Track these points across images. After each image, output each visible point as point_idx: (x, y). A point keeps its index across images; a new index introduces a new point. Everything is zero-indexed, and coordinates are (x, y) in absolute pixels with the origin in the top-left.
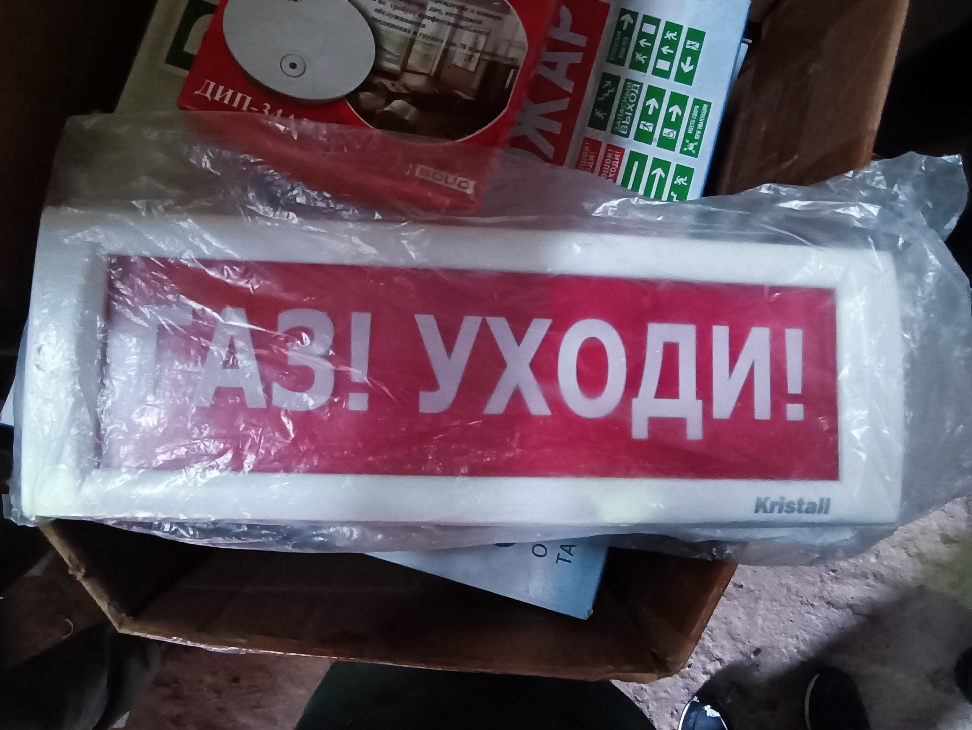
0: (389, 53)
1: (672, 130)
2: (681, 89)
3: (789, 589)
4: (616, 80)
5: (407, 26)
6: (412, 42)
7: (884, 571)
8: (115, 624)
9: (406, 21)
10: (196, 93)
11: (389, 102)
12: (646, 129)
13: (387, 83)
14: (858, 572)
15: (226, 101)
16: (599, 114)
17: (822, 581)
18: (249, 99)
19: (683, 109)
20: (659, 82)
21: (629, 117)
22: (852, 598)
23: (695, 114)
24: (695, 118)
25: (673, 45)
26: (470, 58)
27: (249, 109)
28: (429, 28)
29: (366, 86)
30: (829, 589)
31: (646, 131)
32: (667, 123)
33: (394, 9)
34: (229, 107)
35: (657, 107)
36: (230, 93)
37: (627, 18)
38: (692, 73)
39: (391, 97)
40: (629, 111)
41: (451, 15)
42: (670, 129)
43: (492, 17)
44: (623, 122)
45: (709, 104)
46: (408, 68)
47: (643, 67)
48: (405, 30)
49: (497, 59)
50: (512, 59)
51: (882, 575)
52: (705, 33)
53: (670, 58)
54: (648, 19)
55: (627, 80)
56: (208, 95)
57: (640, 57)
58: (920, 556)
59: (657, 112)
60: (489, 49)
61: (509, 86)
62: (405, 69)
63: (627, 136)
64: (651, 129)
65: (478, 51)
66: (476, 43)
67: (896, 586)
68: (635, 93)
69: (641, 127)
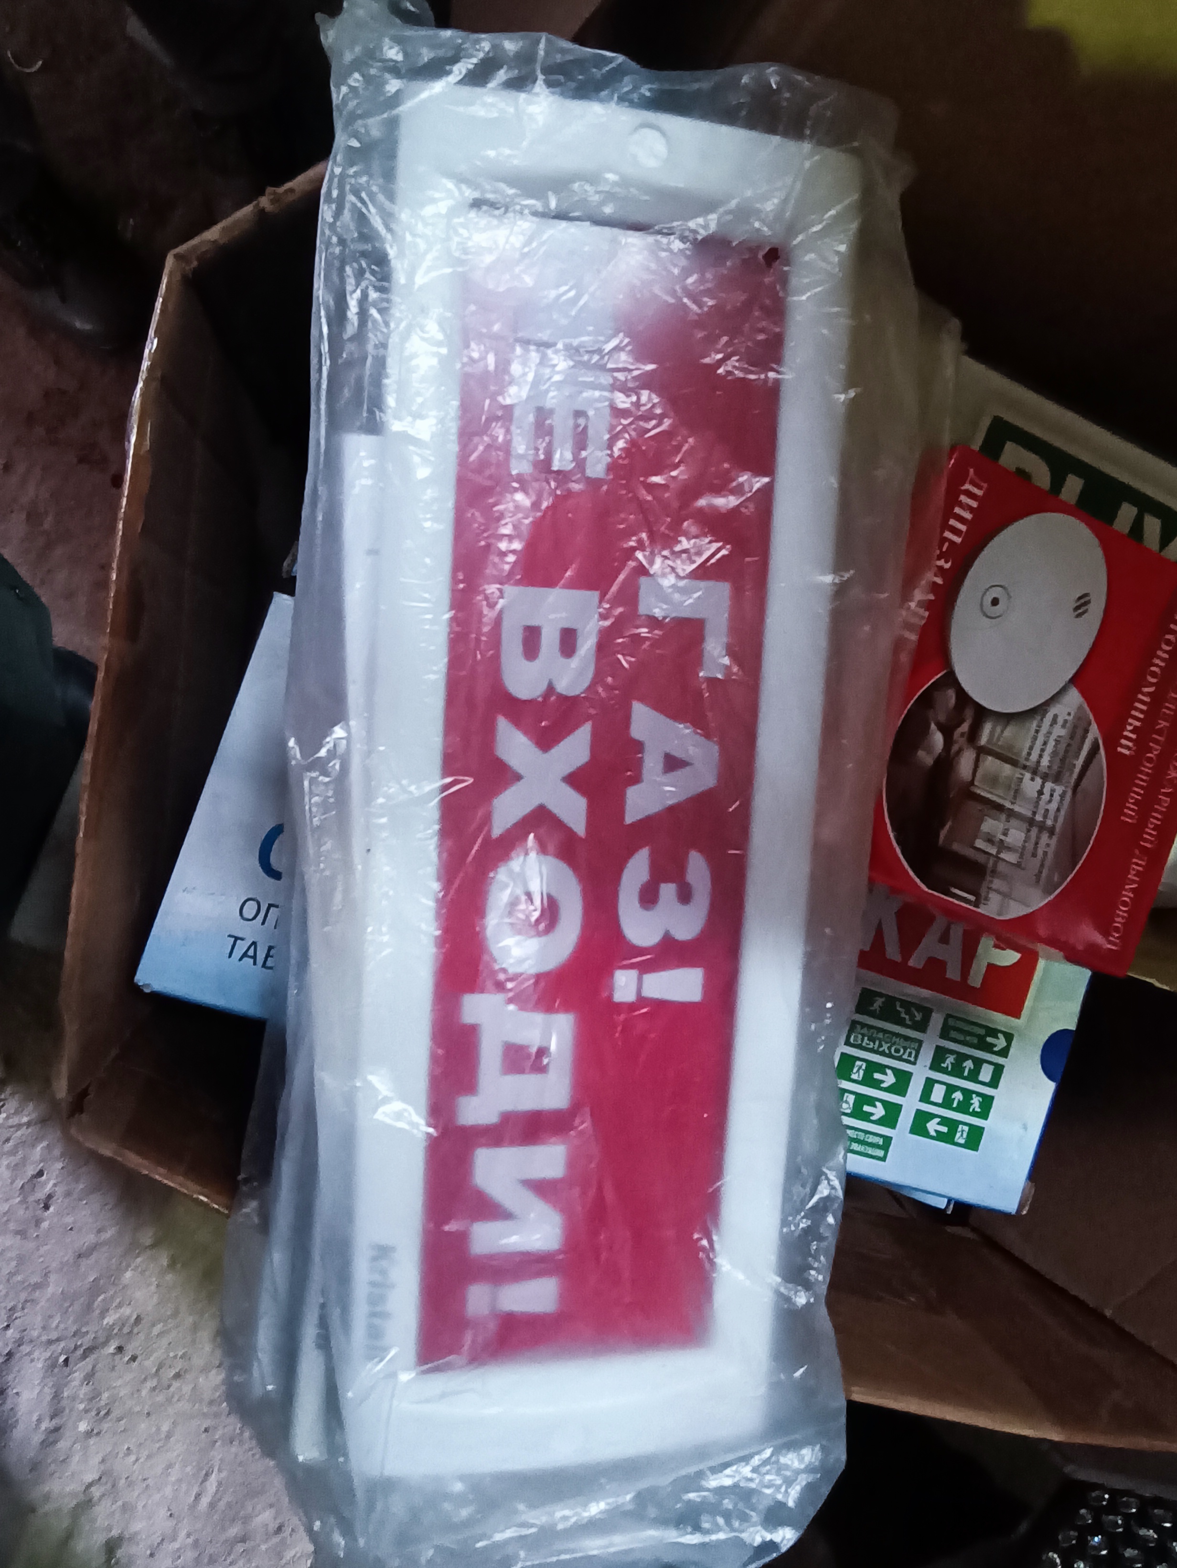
0: (1002, 732)
1: (851, 1106)
2: (906, 1119)
3: (37, 1286)
4: (922, 1026)
5: (1034, 757)
6: (1014, 763)
7: (63, 1445)
8: (181, 249)
9: (1041, 756)
10: (972, 471)
11: (941, 728)
12: (855, 1070)
13: (965, 727)
14: (64, 1403)
15: (957, 510)
16: (878, 1003)
17: (50, 1342)
18: (958, 540)
19: (880, 1122)
20: (916, 1087)
21: (871, 1046)
22: (17, 1394)
23: (871, 1139)
24: (866, 1140)
25: (964, 1107)
26: (990, 840)
27: (946, 539)
28: (1030, 786)
29: (963, 697)
30: (36, 1354)
31: (852, 1071)
32: (862, 1100)
33: (1056, 740)
34: (949, 513)
35: (884, 1085)
36: (968, 516)
37: (1001, 1043)
38: (925, 1134)
39: (947, 732)
40: (880, 1046)
41: (1045, 816)
42: (854, 1104)
43: (1040, 872)
44: (866, 1038)
45: (883, 1159)
46: (982, 756)
47: (935, 1066)
48: (1029, 754)
49: (988, 878)
50: (987, 899)
51: (55, 1442)
52: (977, 1150)
53: (947, 1103)
54: (998, 1070)
55: (920, 1043)
56: (967, 486)
57: (950, 1060)
58: (86, 1504)
59: (876, 1085)
60: (1001, 867)
61: (955, 894)
62: (982, 751)
63: (847, 1043)
64: (854, 1076)
65: (999, 852)
66: (1009, 849)
67: (35, 1466)
68: (904, 1054)
69: (858, 1063)
